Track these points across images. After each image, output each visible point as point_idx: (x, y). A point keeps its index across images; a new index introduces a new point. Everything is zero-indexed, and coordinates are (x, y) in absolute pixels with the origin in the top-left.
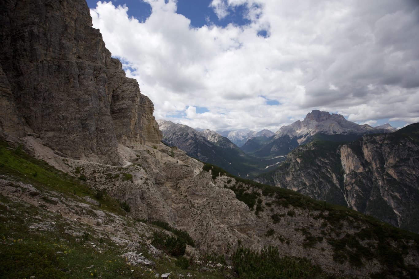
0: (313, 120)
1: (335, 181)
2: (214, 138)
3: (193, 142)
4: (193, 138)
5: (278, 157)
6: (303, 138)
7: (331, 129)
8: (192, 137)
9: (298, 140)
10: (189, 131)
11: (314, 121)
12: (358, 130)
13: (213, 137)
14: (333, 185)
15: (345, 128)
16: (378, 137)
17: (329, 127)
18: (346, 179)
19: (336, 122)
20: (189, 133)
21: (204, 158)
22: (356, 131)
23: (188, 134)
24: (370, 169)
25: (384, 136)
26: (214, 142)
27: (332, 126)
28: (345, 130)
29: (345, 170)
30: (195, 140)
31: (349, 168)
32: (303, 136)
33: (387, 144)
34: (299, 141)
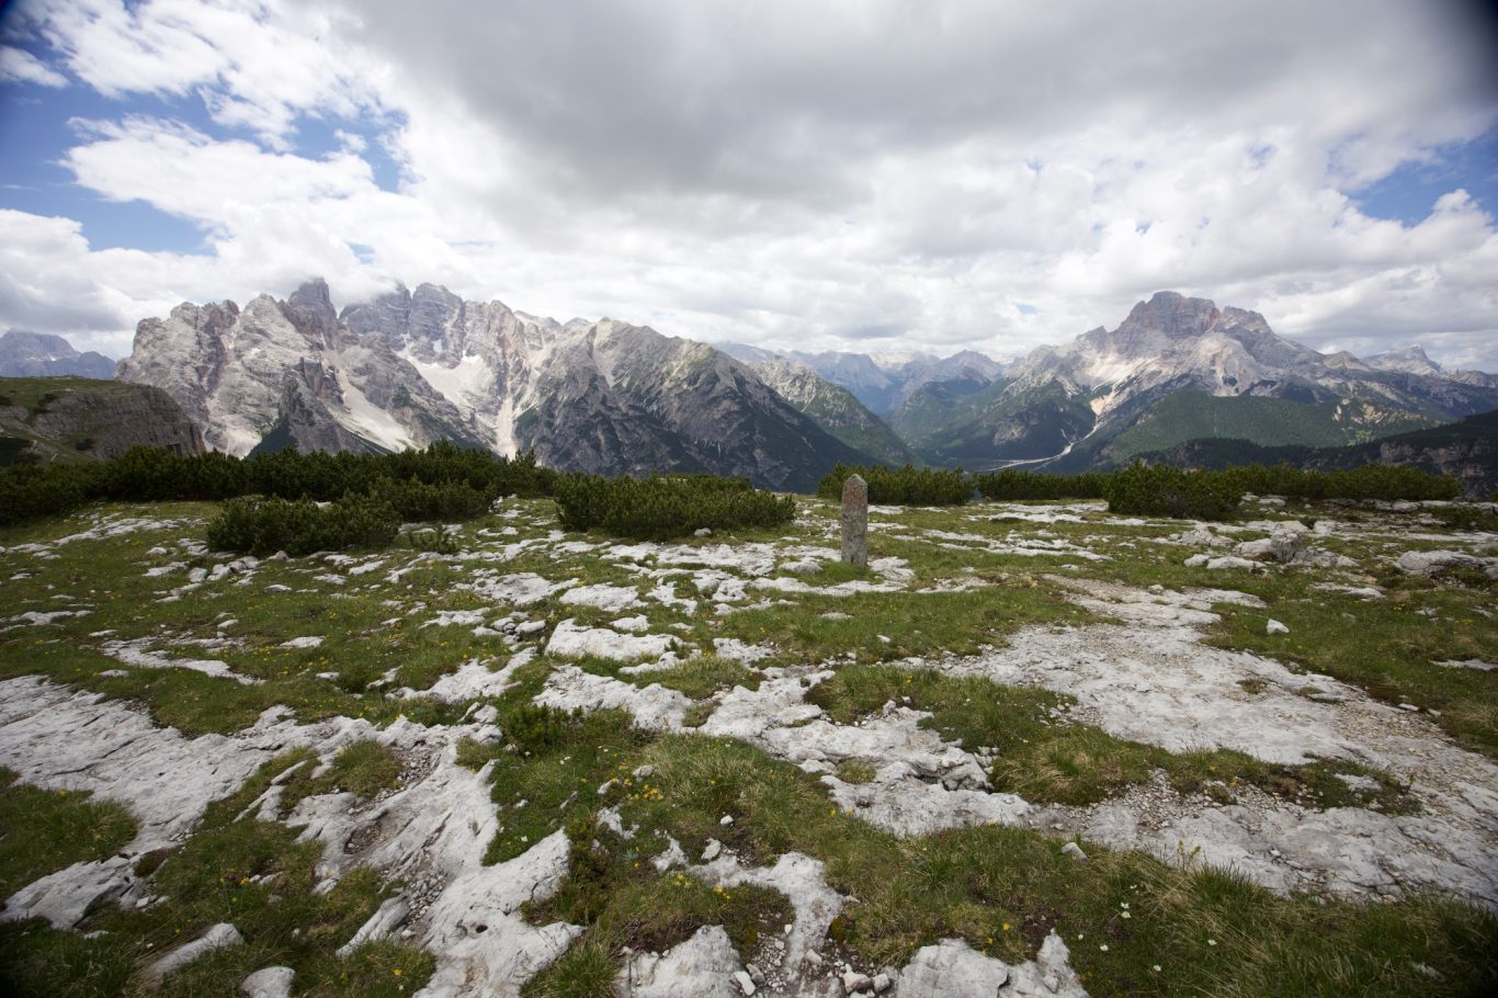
0: (1155, 328)
2: (802, 388)
3: (736, 408)
4: (736, 396)
5: (1022, 462)
6: (1113, 394)
7: (1219, 369)
8: (733, 391)
9: (1092, 402)
10: (719, 368)
11: (1156, 332)
12: (1313, 375)
13: (798, 384)
15: (1268, 364)
16: (1442, 451)
17: (1213, 362)
19: (1238, 342)
20: (720, 375)
21: (776, 467)
22: (1307, 377)
23: (717, 379)
25: (1465, 448)
26: (801, 404)
27: (1224, 357)
28: (1268, 373)
30: (742, 403)
32: (1114, 387)
33: (1475, 479)
34: (1098, 406)
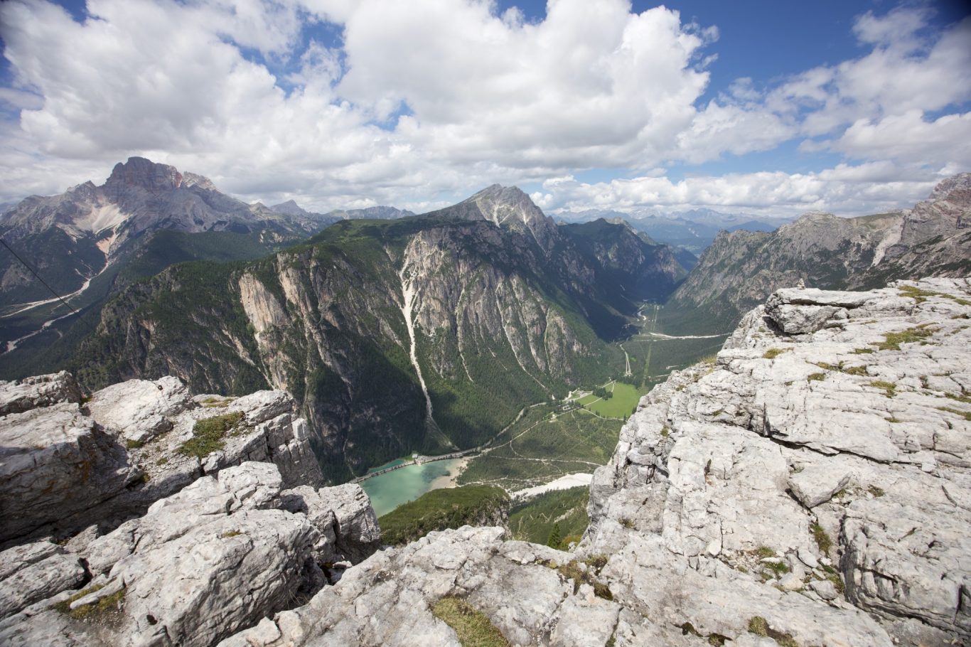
0: (136, 184)
1: (242, 353)
6: (115, 236)
7: (190, 215)
9: (99, 244)
11: (138, 188)
12: (246, 216)
14: (240, 362)
15: (219, 211)
17: (184, 209)
18: (262, 343)
19: (198, 196)
22: (243, 218)
24: (298, 317)
27: (191, 206)
28: (221, 216)
29: (255, 325)
31: (264, 321)
32: (114, 230)
34: (105, 246)
